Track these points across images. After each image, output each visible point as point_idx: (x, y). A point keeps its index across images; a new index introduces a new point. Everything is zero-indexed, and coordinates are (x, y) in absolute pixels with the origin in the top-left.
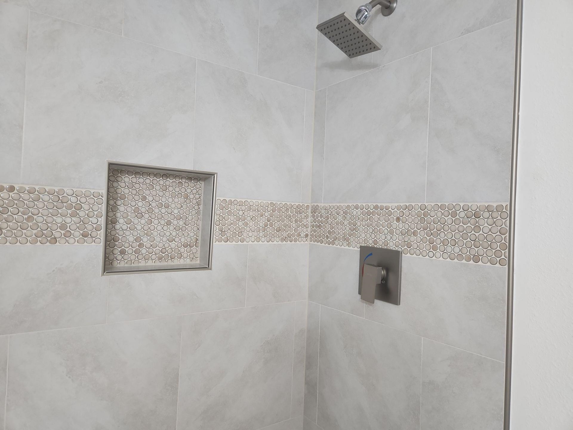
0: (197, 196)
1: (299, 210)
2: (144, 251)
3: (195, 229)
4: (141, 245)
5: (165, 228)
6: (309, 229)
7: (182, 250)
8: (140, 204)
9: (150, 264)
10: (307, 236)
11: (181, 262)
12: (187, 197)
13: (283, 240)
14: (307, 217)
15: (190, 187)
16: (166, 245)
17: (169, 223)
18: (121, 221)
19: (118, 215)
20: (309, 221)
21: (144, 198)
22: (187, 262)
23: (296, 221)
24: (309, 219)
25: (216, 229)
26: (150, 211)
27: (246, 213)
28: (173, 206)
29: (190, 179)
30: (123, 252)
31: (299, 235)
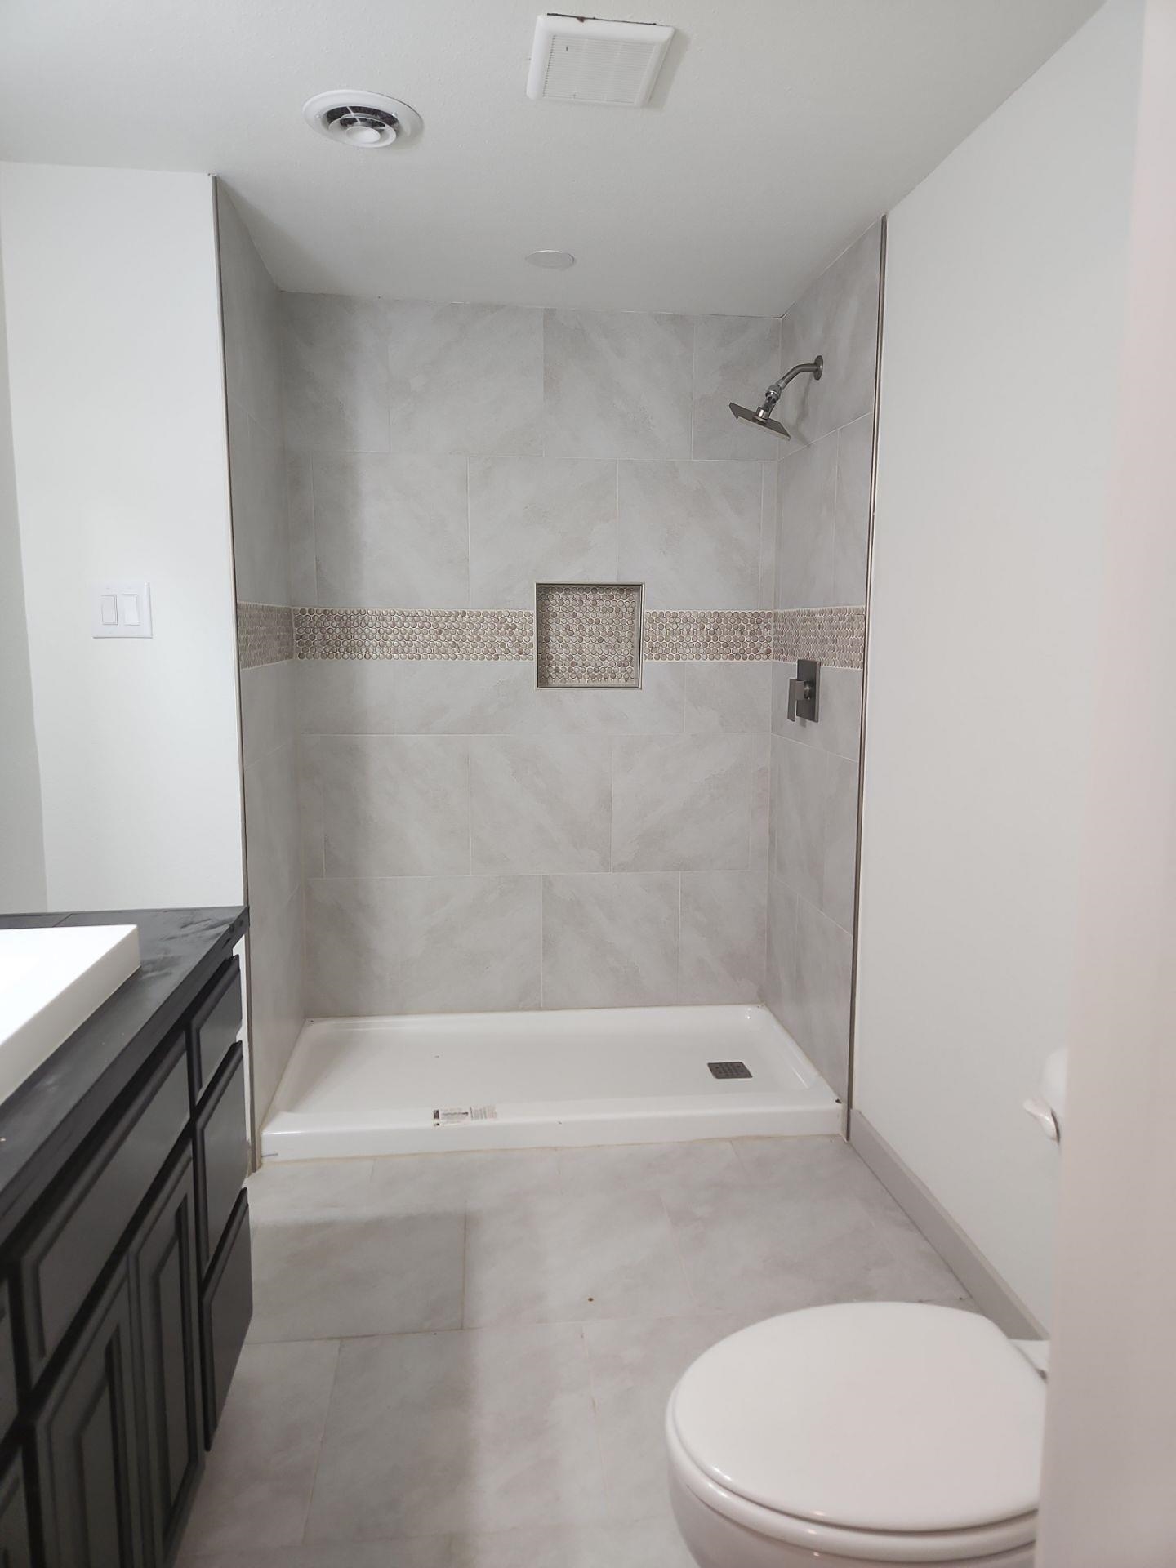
0: (631, 609)
1: (756, 619)
2: (576, 669)
3: (630, 646)
4: (573, 664)
5: (597, 646)
6: (771, 644)
7: (616, 669)
8: (571, 621)
9: (582, 682)
10: (769, 652)
11: (615, 682)
12: (618, 610)
13: (732, 657)
14: (769, 627)
15: (622, 601)
16: (599, 664)
17: (600, 640)
18: (553, 639)
19: (551, 633)
20: (772, 633)
21: (575, 615)
22: (622, 682)
23: (752, 634)
24: (772, 630)
25: (645, 645)
26: (581, 627)
27: (681, 627)
28: (604, 622)
29: (622, 590)
30: (557, 670)
31: (756, 651)
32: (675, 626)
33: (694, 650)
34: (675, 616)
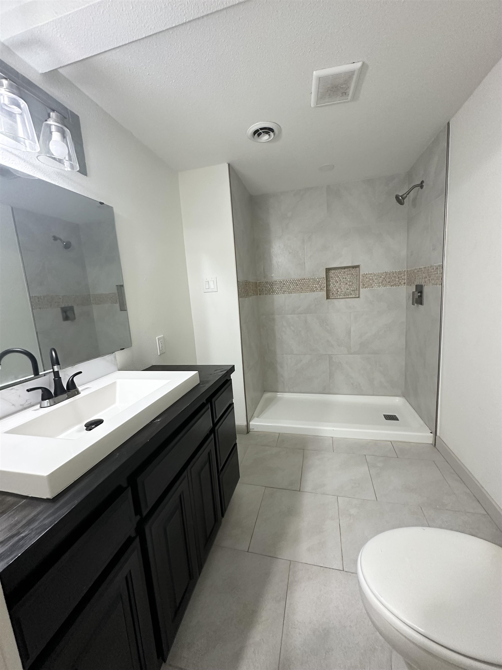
0: (356, 273)
1: (400, 273)
2: (339, 293)
3: (356, 285)
4: (338, 292)
5: (345, 285)
6: (406, 281)
7: (351, 292)
8: (337, 279)
9: (341, 297)
10: (404, 283)
11: (352, 296)
12: (352, 274)
13: (391, 286)
14: (405, 275)
15: (353, 271)
16: (346, 291)
17: (347, 284)
18: (332, 284)
19: (330, 283)
20: (406, 277)
21: (338, 277)
22: (354, 296)
23: (399, 278)
24: (406, 276)
25: (361, 284)
26: (340, 280)
27: (373, 277)
28: (348, 278)
29: (353, 268)
30: (333, 294)
31: (400, 283)
32: (371, 277)
33: (378, 284)
34: (371, 274)
